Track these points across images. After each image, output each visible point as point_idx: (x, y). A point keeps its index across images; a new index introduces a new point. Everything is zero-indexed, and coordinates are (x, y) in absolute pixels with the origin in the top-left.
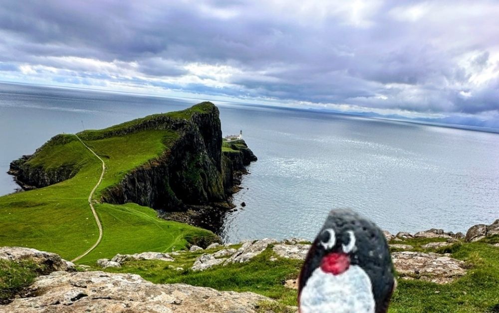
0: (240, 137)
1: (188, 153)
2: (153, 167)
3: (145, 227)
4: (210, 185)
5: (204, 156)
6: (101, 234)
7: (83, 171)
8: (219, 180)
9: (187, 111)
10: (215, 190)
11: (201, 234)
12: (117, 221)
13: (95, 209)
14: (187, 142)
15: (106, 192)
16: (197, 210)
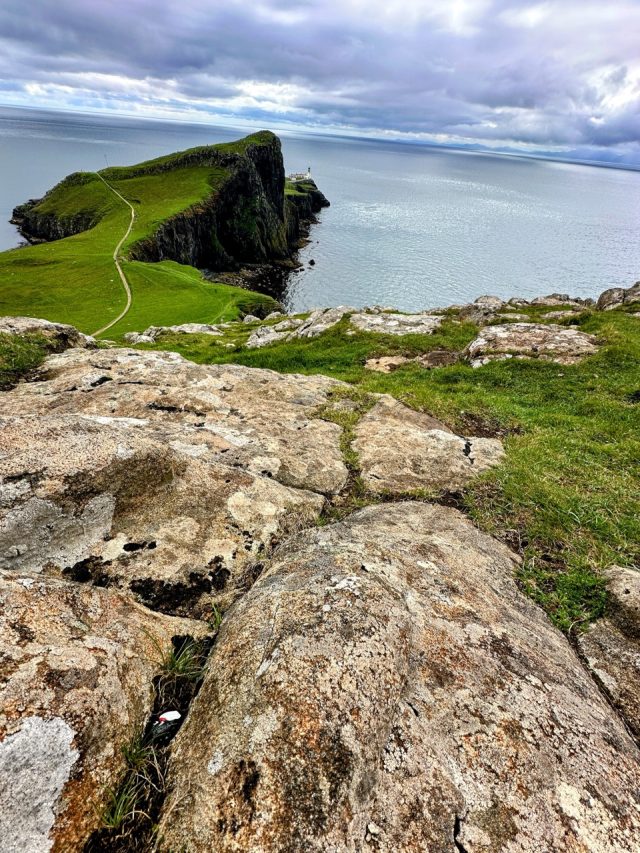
0: (308, 176)
1: (241, 197)
2: (196, 215)
3: (186, 292)
4: (269, 238)
5: (262, 200)
6: (129, 300)
7: (106, 220)
8: (281, 230)
9: (240, 143)
10: (275, 243)
11: (258, 300)
12: (150, 284)
13: (122, 269)
14: (240, 183)
15: (135, 246)
16: (253, 269)
